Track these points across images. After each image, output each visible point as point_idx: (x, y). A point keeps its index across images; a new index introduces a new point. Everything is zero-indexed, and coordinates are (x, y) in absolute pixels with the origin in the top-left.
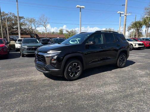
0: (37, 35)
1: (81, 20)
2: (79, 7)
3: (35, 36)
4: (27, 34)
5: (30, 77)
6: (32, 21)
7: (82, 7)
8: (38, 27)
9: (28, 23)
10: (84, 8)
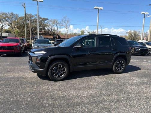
0: (59, 36)
1: (98, 21)
2: (97, 8)
3: (57, 37)
4: (50, 35)
5: (23, 74)
6: (54, 22)
7: (100, 8)
8: (60, 28)
9: (51, 24)
10: (102, 9)
